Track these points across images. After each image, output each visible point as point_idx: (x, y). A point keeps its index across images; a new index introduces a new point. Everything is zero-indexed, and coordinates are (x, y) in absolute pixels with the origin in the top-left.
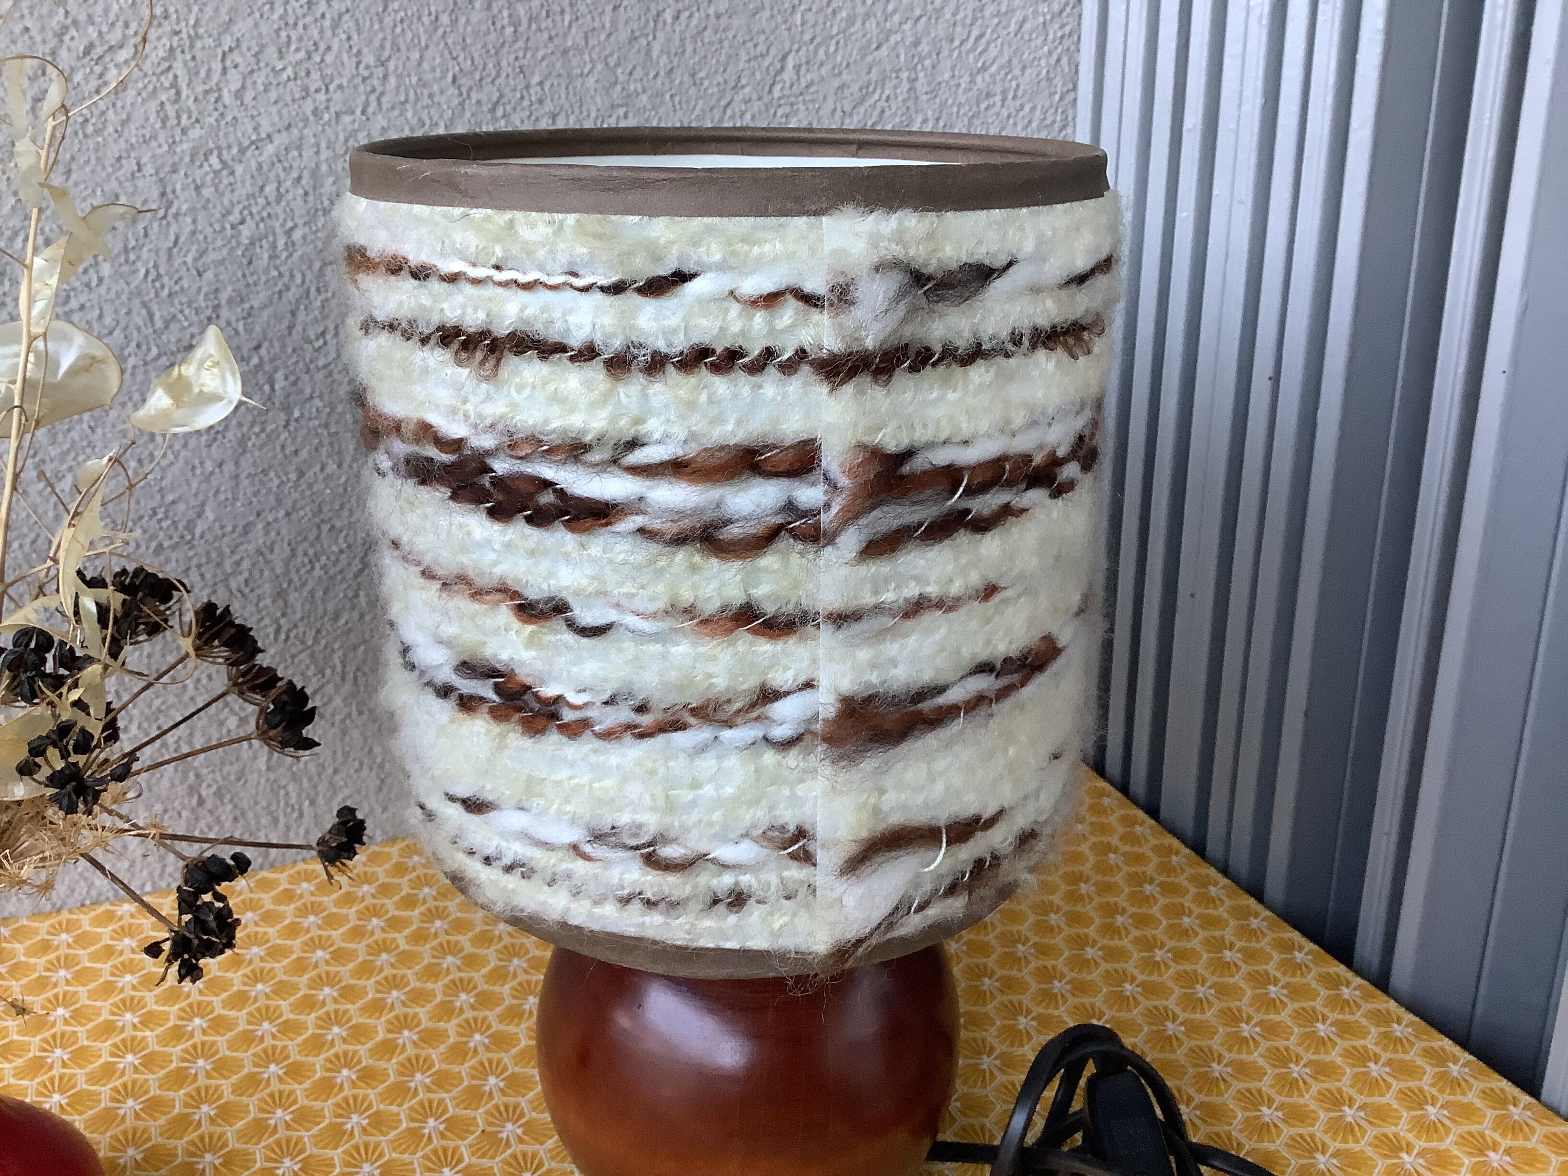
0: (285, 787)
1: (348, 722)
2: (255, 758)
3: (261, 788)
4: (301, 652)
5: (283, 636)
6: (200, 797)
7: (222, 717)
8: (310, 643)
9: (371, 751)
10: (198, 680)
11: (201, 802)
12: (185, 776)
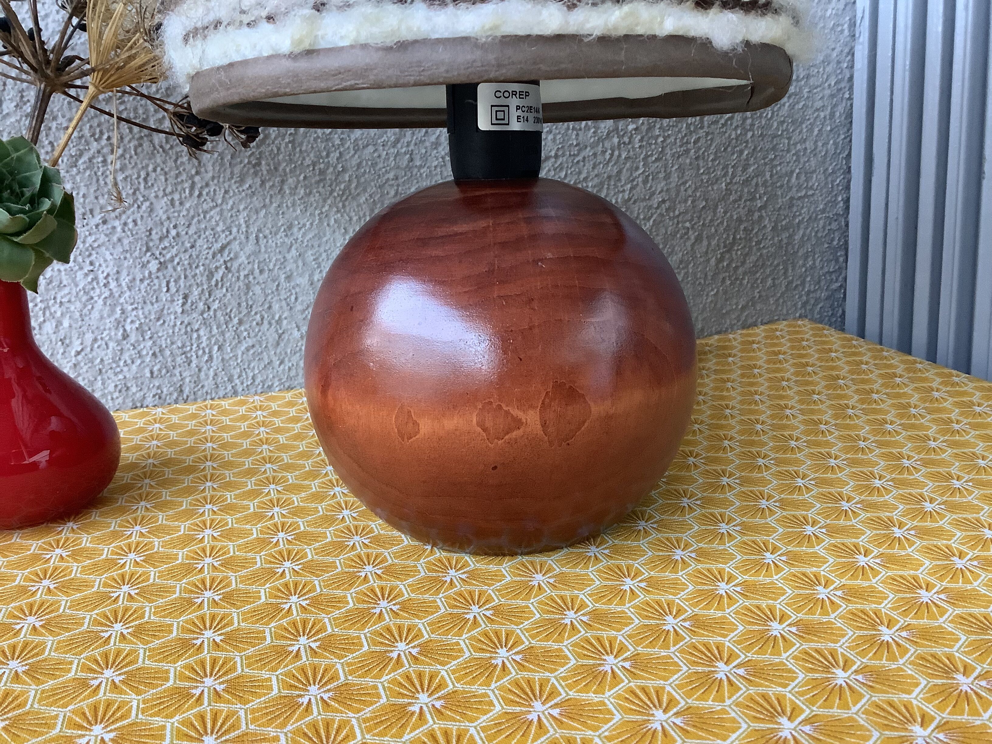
0: (197, 330)
1: (251, 278)
2: (172, 301)
3: (177, 330)
4: (212, 209)
5: (197, 193)
6: (125, 330)
7: (145, 259)
8: (219, 201)
9: (270, 307)
10: (125, 224)
11: (125, 336)
12: (113, 311)
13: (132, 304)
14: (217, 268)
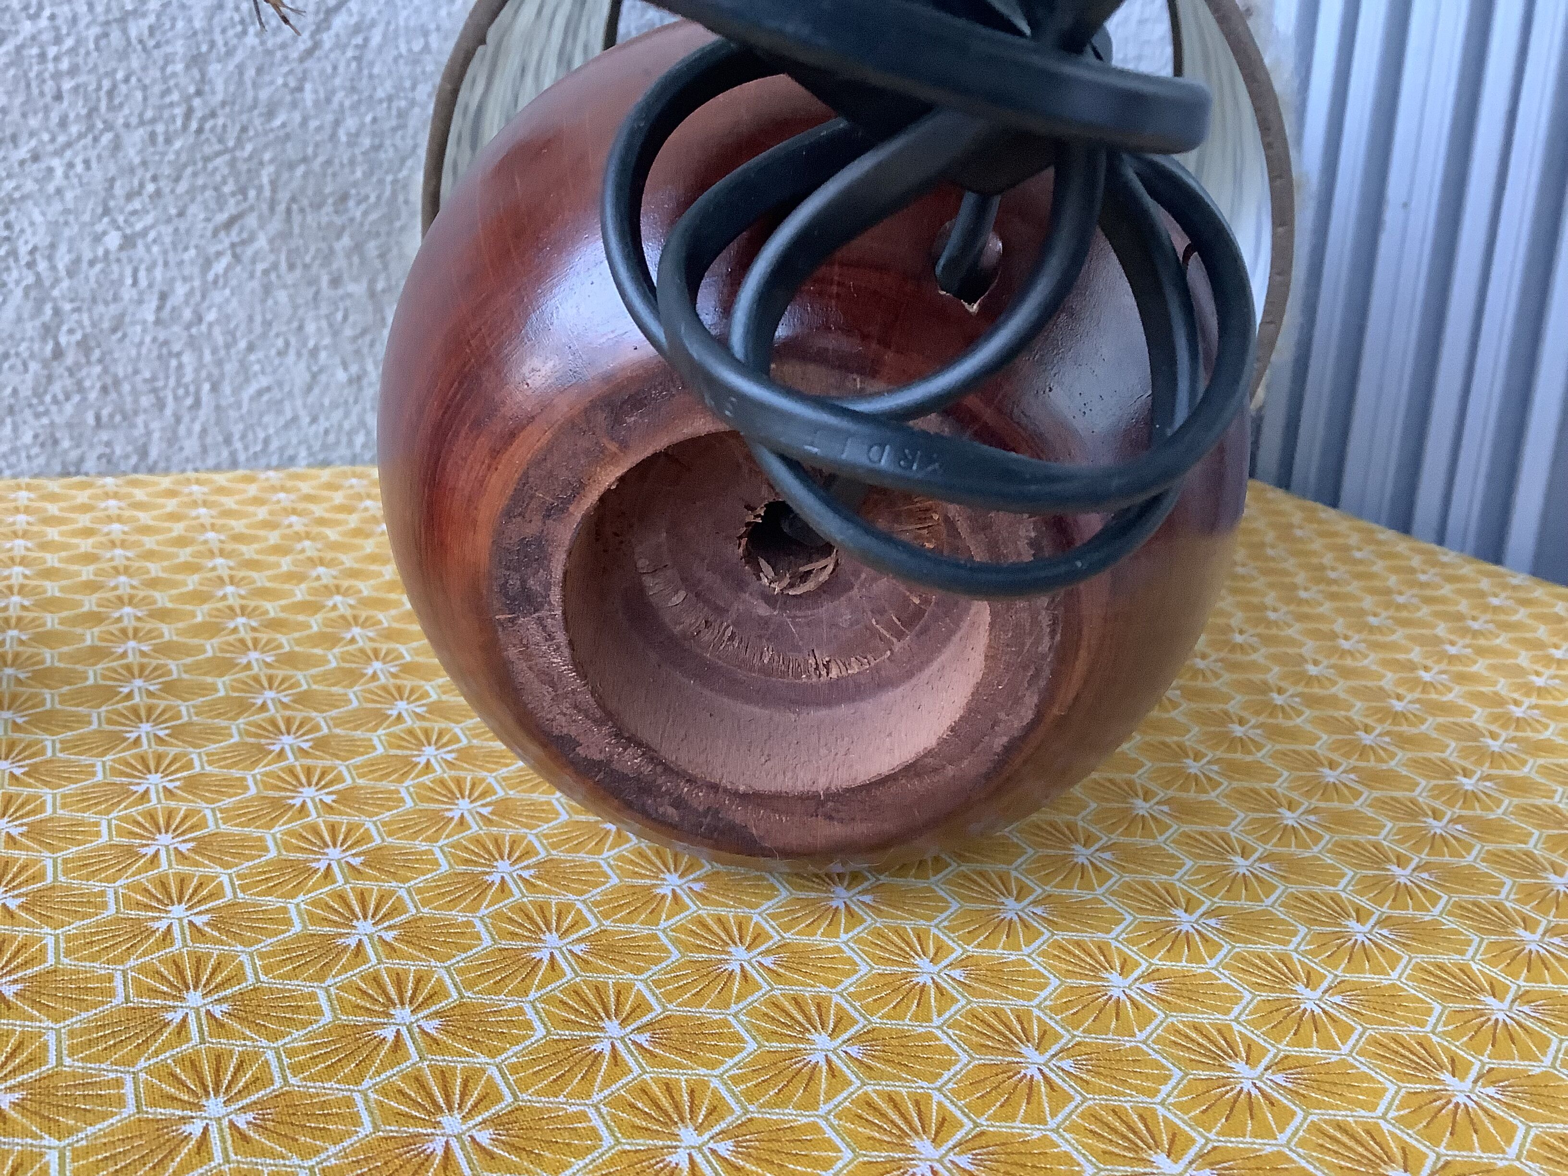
0: (179, 355)
1: (273, 276)
2: (140, 302)
3: (144, 351)
4: (218, 154)
5: (194, 125)
6: (57, 344)
7: (99, 228)
8: (231, 144)
9: (301, 328)
10: (70, 165)
11: (58, 353)
12: (38, 310)
13: (72, 301)
14: (219, 254)
